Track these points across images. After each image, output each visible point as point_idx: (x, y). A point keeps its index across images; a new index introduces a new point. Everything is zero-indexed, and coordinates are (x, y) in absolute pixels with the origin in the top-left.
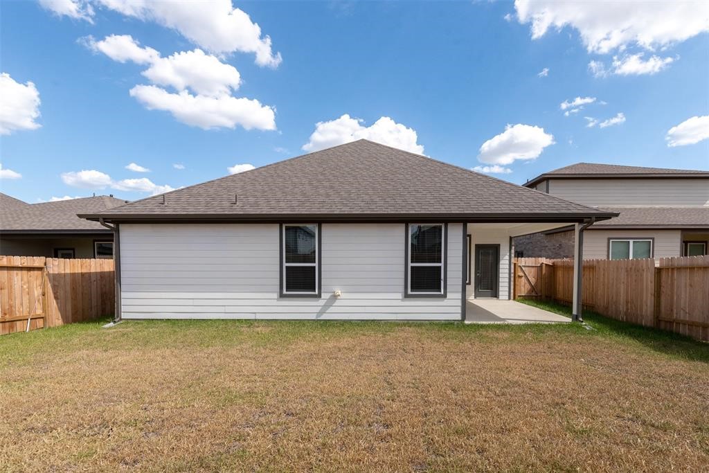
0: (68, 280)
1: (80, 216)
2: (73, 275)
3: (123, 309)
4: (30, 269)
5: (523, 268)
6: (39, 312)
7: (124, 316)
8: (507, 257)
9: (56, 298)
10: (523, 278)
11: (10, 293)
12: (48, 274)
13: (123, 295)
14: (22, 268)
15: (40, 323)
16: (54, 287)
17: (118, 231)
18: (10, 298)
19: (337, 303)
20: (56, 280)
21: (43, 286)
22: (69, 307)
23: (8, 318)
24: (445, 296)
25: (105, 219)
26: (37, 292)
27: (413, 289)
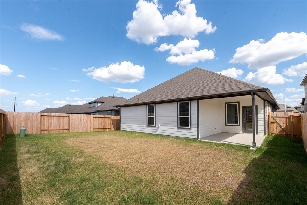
0: (115, 120)
1: (114, 106)
2: (116, 119)
3: (121, 127)
4: (108, 118)
5: (275, 118)
6: (110, 127)
7: (121, 129)
8: (262, 112)
9: (113, 124)
10: (276, 123)
11: (105, 123)
12: (111, 119)
13: (121, 124)
14: (107, 118)
15: (110, 129)
16: (112, 122)
17: (120, 109)
18: (105, 124)
19: (160, 129)
20: (113, 120)
21: (110, 121)
22: (115, 127)
23: (104, 128)
24: (190, 129)
25: (117, 106)
26: (109, 123)
27: (180, 126)
